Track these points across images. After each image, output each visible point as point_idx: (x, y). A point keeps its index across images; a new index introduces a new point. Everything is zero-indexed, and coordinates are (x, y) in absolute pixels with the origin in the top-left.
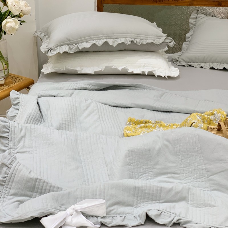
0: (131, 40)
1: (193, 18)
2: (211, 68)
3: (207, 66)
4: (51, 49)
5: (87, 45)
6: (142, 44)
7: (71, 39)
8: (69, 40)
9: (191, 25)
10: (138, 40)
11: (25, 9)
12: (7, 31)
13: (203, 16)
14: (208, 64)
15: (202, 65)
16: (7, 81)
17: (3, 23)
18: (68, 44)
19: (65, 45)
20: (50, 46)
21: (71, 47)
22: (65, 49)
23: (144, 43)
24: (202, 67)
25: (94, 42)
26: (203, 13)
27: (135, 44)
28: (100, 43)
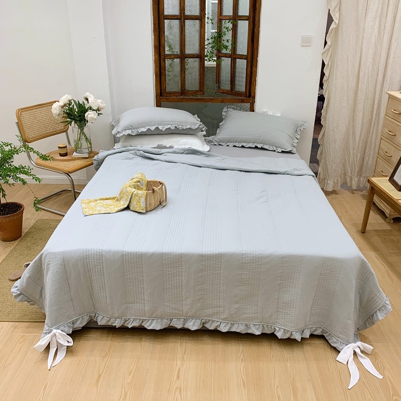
0: (175, 126)
1: (225, 112)
2: (234, 146)
3: (231, 145)
4: (119, 132)
5: (144, 130)
6: (183, 129)
7: (133, 125)
8: (132, 126)
9: (223, 117)
10: (180, 127)
11: (101, 105)
12: (89, 120)
13: (232, 110)
14: (232, 144)
15: (228, 144)
16: (91, 155)
17: (86, 115)
18: (131, 129)
19: (129, 129)
20: (118, 131)
21: (133, 131)
22: (129, 132)
23: (184, 128)
24: (228, 146)
25: (149, 127)
26: (232, 108)
27: (178, 129)
28: (153, 128)
